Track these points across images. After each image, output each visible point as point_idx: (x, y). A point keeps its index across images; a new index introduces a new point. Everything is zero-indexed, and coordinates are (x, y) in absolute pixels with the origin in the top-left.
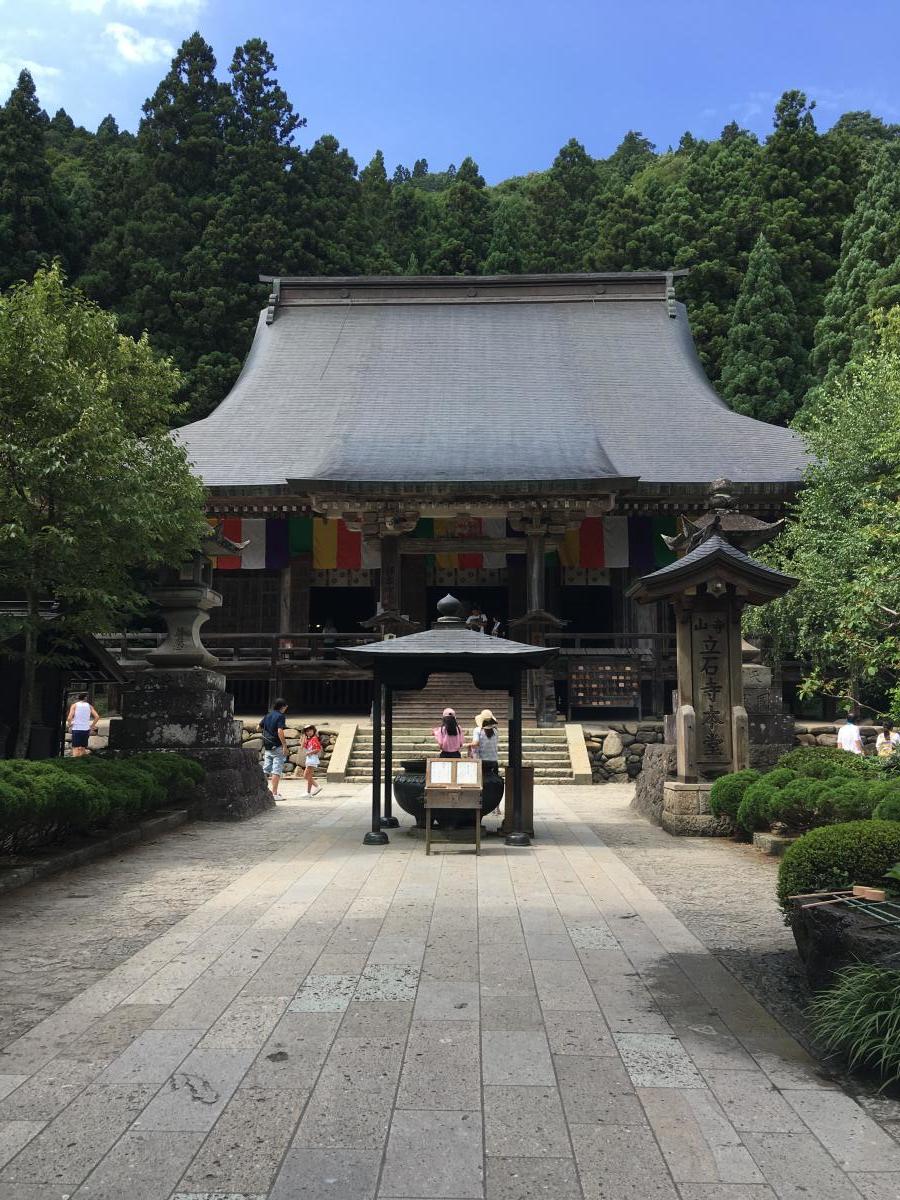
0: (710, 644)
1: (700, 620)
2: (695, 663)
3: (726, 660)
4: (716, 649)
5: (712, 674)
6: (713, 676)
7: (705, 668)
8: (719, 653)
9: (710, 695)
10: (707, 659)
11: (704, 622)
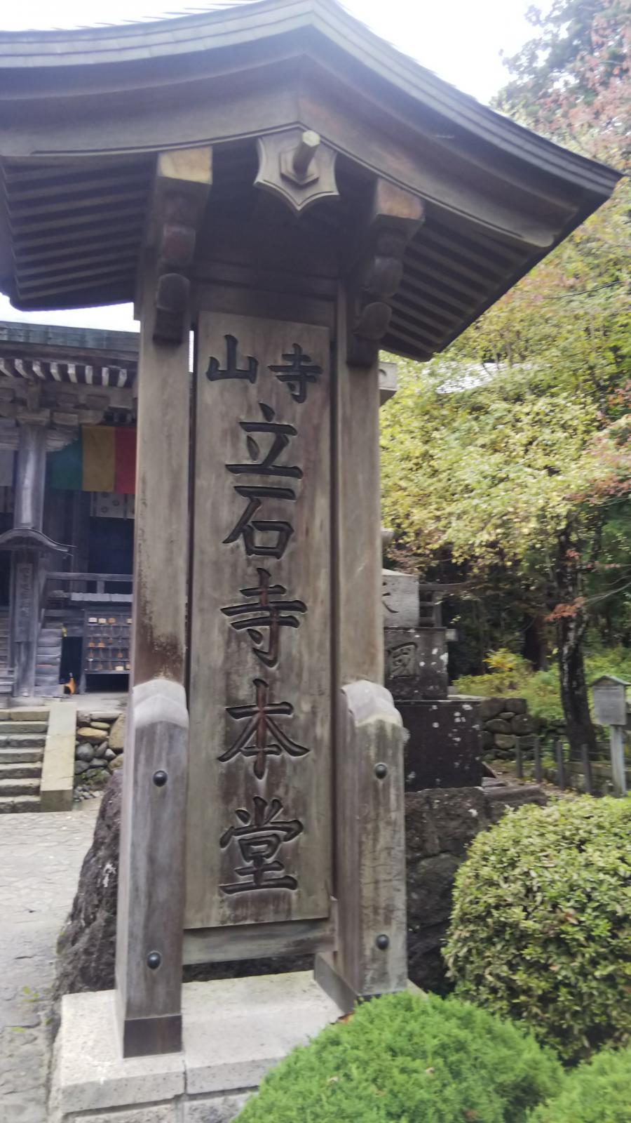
0: (264, 440)
1: (231, 342)
2: (204, 505)
3: (322, 503)
4: (282, 459)
5: (265, 552)
6: (270, 563)
7: (244, 529)
8: (295, 472)
9: (257, 637)
10: (254, 495)
11: (244, 351)
